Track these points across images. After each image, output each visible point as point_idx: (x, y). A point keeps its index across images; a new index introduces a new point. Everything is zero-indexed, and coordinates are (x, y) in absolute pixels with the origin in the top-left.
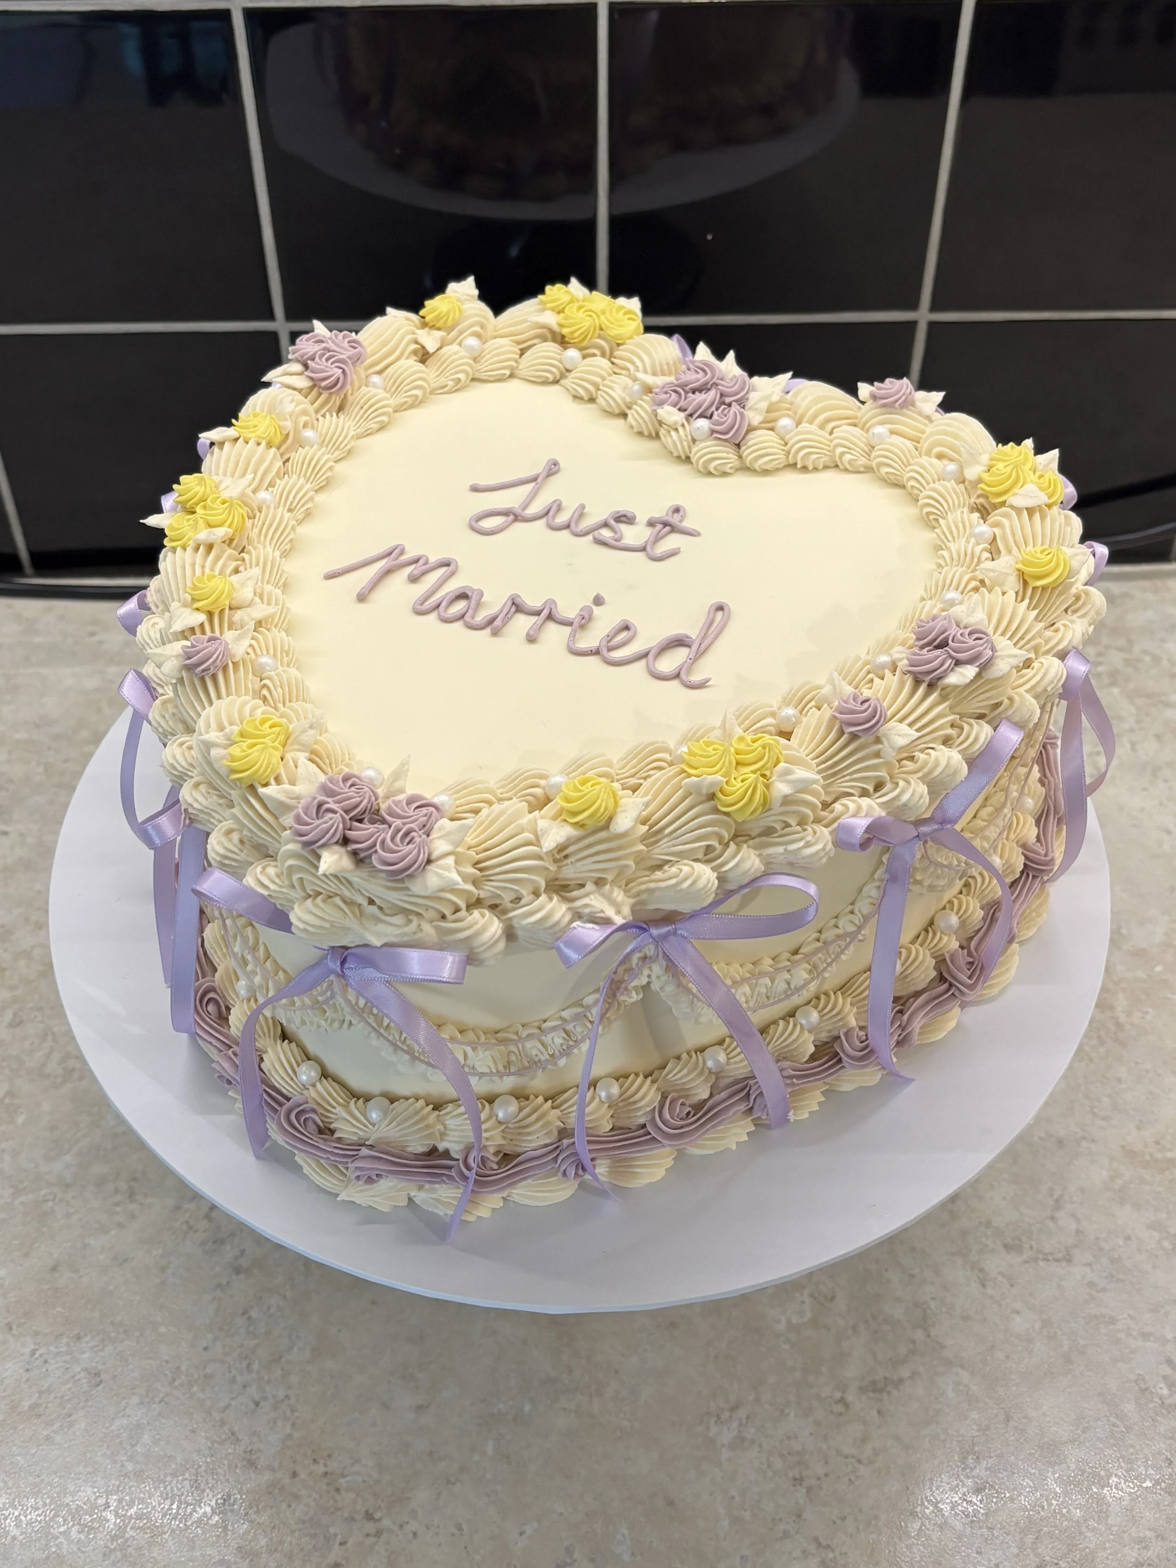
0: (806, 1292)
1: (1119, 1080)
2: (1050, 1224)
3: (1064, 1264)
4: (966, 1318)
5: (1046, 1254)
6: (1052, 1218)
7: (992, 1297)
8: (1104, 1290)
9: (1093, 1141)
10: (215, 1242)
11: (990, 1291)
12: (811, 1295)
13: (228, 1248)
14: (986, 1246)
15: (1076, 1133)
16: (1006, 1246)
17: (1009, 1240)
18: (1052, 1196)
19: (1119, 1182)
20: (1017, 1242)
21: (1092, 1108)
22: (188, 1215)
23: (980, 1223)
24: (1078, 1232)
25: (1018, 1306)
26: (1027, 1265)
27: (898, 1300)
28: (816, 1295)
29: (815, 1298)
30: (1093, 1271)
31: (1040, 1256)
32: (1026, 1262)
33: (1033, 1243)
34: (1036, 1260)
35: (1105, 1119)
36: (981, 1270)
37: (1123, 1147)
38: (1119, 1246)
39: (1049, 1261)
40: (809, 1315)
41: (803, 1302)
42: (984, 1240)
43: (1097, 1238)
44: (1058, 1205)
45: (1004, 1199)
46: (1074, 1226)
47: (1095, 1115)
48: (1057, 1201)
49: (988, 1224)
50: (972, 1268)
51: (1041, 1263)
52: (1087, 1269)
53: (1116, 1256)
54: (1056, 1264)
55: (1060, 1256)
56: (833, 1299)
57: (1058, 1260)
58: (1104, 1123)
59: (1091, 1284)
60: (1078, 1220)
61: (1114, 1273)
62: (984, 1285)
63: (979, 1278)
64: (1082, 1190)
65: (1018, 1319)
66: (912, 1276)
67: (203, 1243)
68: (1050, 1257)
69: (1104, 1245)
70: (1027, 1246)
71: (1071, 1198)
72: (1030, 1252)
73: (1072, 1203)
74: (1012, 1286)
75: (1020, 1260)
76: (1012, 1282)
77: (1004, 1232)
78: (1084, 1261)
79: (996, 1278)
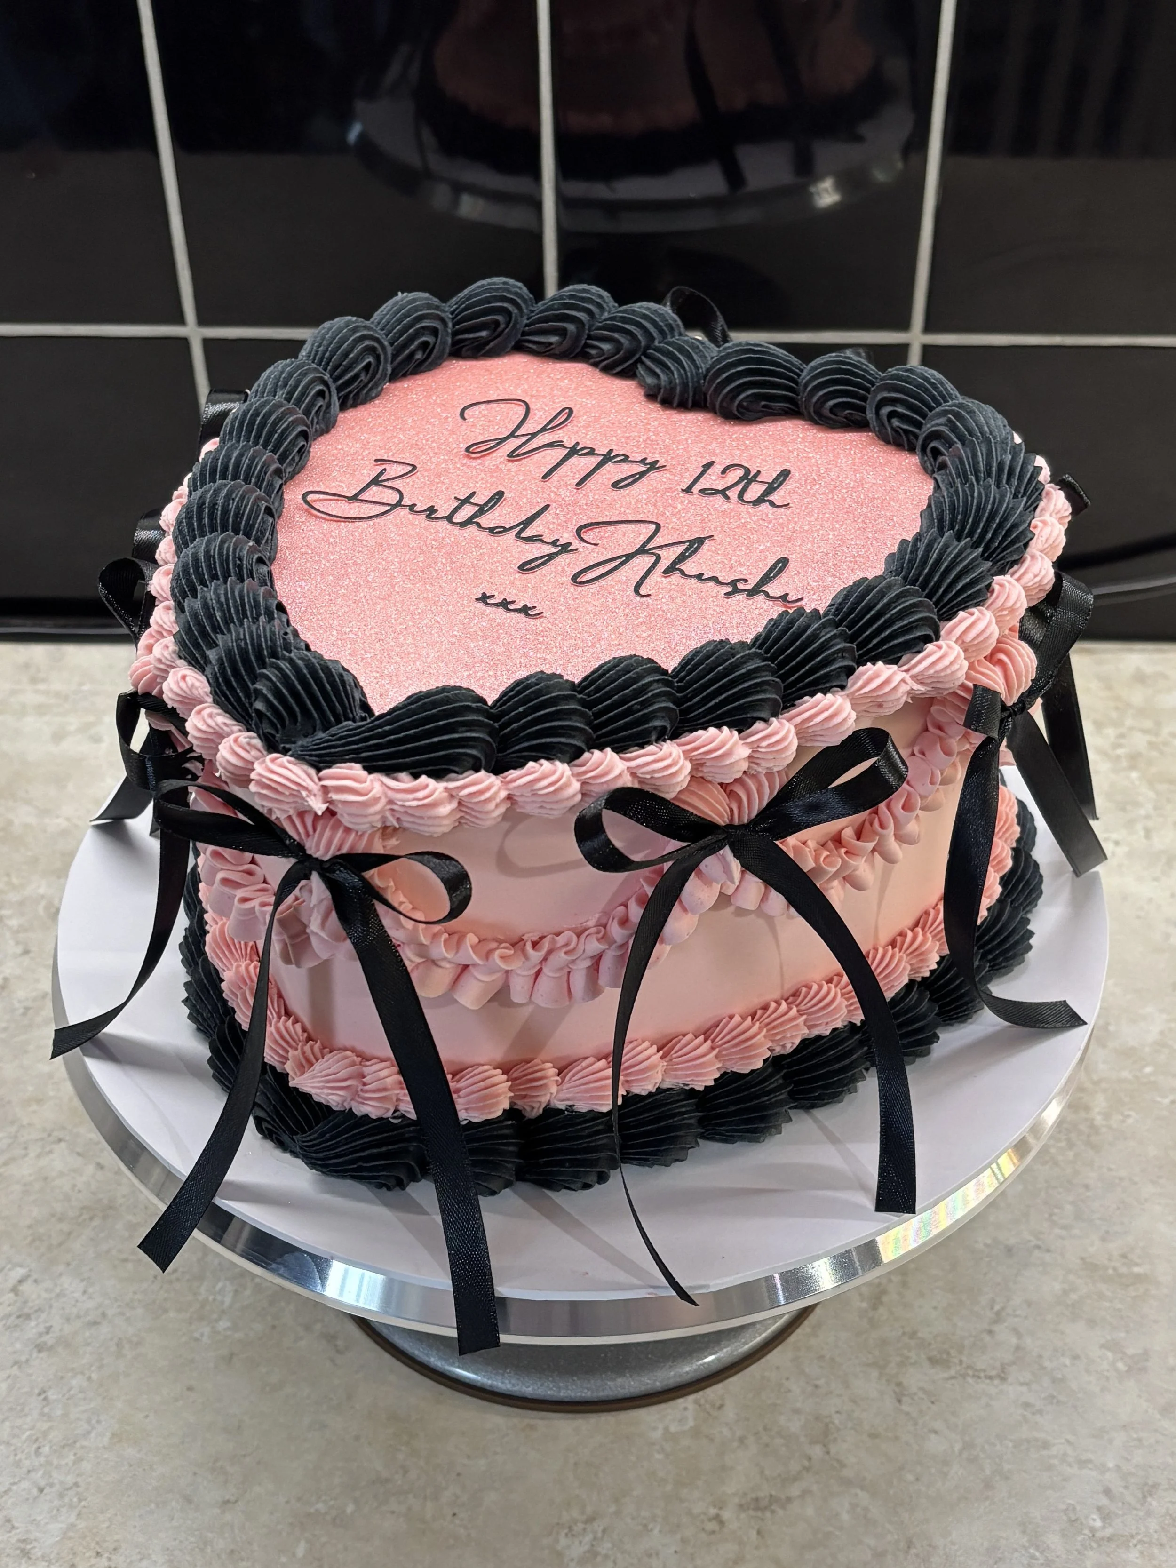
1: (1087, 1187)
2: (987, 1338)
3: (996, 1382)
4: (873, 1436)
5: (976, 1370)
6: (990, 1332)
7: (907, 1414)
8: (1039, 1411)
9: (1049, 1251)
11: (905, 1406)
14: (908, 1357)
15: (1029, 1241)
16: (931, 1359)
17: (935, 1352)
18: (992, 1308)
19: (1073, 1296)
20: (945, 1356)
23: (904, 1333)
24: (1017, 1348)
25: (938, 1425)
26: (953, 1381)
30: (1030, 1391)
31: (970, 1372)
32: (953, 1378)
33: (964, 1359)
34: (964, 1376)
35: (1065, 1227)
36: (898, 1383)
37: (1083, 1260)
38: (1063, 1365)
39: (979, 1377)
42: (906, 1351)
43: (1040, 1356)
44: (998, 1318)
45: (935, 1308)
46: (1014, 1341)
48: (998, 1313)
49: (915, 1335)
50: (888, 1381)
51: (970, 1380)
52: (1024, 1389)
53: (1058, 1376)
54: (988, 1381)
55: (994, 1373)
57: (991, 1378)
59: (1026, 1405)
60: (1019, 1336)
62: (897, 1399)
64: (1028, 1303)
68: (982, 1374)
69: (1046, 1364)
70: (956, 1361)
71: (1014, 1311)
72: (958, 1368)
73: (1016, 1316)
74: (933, 1403)
75: (946, 1375)
76: (933, 1399)
77: (930, 1344)
78: (1022, 1380)
79: (915, 1394)
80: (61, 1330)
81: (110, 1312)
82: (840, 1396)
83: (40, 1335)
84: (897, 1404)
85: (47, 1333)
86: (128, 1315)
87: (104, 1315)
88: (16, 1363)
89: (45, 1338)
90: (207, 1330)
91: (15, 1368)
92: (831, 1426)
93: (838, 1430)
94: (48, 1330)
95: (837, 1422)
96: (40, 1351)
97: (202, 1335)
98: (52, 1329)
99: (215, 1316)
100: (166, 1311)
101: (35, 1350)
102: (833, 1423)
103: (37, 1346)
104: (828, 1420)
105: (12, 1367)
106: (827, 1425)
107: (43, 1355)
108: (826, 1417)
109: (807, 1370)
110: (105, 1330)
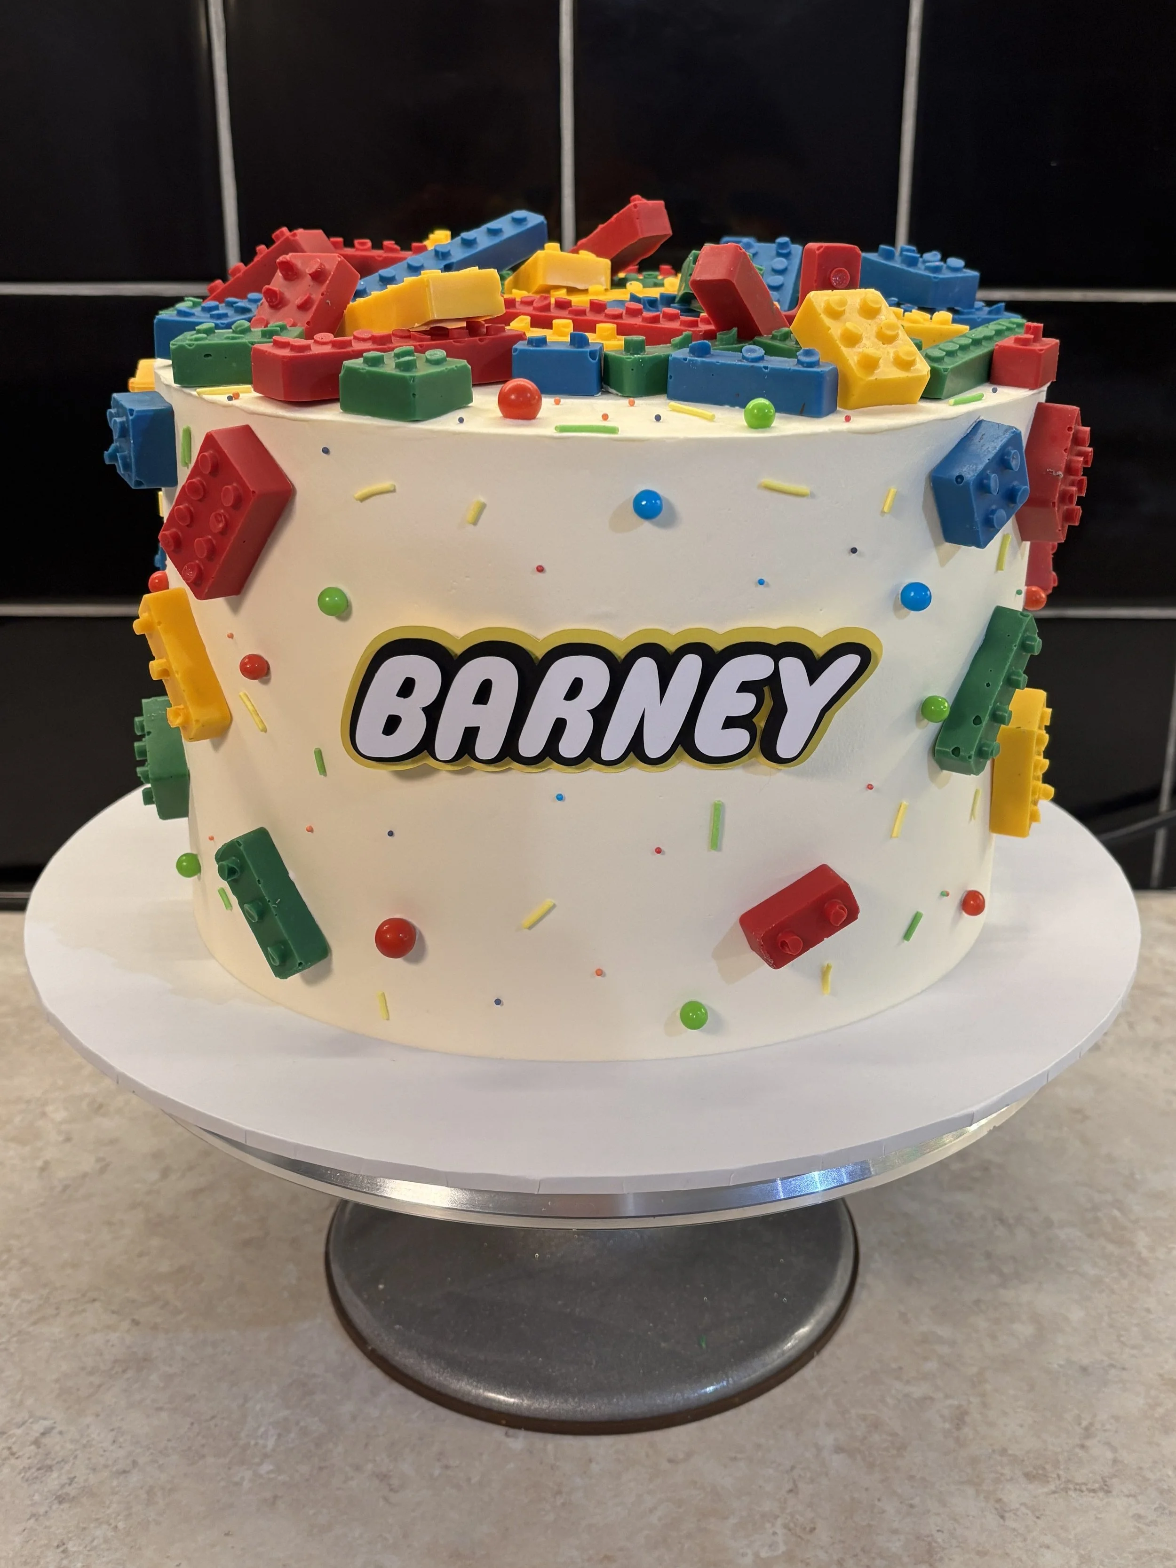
0: (779, 1522)
1: (1148, 1311)
2: (1080, 1453)
3: (1101, 1494)
4: (982, 1554)
5: (1077, 1484)
6: (1082, 1447)
7: (1014, 1530)
8: (1154, 1523)
9: (1124, 1369)
10: (39, 1469)
11: (1011, 1523)
12: (786, 1526)
13: (55, 1475)
14: (1002, 1474)
15: (1102, 1361)
16: (1027, 1476)
17: (1030, 1469)
18: (1080, 1424)
19: (1161, 1411)
20: (1040, 1472)
21: (1119, 1336)
22: (14, 1440)
23: (994, 1451)
24: (1115, 1461)
25: (1048, 1539)
26: (1056, 1495)
27: (895, 1532)
28: (792, 1525)
29: (790, 1530)
30: (1138, 1503)
31: (1071, 1486)
32: (1054, 1492)
33: (1061, 1473)
34: (1066, 1490)
35: (1134, 1347)
36: (999, 1500)
37: (1161, 1375)
38: (1169, 1477)
39: (1082, 1491)
40: (782, 1548)
41: (775, 1533)
42: (999, 1468)
43: (1141, 1468)
44: (1088, 1432)
45: (1021, 1426)
46: (1109, 1455)
47: (1124, 1344)
48: (1086, 1429)
49: (1004, 1452)
50: (987, 1499)
51: (1071, 1493)
52: (1131, 1500)
53: (1165, 1487)
54: (1092, 1494)
55: (1097, 1486)
56: (813, 1530)
57: (1094, 1491)
58: (1134, 1352)
59: (1138, 1517)
60: (1114, 1449)
61: (1165, 1505)
62: (1002, 1517)
63: (996, 1509)
64: (1116, 1418)
65: (1048, 1554)
66: (912, 1506)
67: (26, 1469)
68: (1084, 1488)
69: (1150, 1475)
70: (1055, 1476)
71: (1103, 1425)
72: (1058, 1482)
73: (1105, 1431)
74: (1038, 1518)
75: (1046, 1490)
76: (1038, 1514)
77: (1023, 1461)
78: (1126, 1492)
79: (1017, 1509)
80: (86, 1480)
81: (141, 1461)
82: (938, 1514)
83: (63, 1486)
84: (1001, 1521)
85: (70, 1484)
86: (161, 1462)
87: (135, 1463)
88: (33, 1515)
89: (68, 1489)
90: (248, 1474)
91: (32, 1521)
92: (934, 1544)
93: (944, 1549)
94: (72, 1480)
95: (940, 1540)
96: (60, 1503)
97: (243, 1478)
98: (76, 1480)
99: (257, 1460)
100: (203, 1456)
101: (56, 1502)
102: (936, 1542)
103: (58, 1497)
104: (930, 1539)
105: (29, 1519)
106: (930, 1544)
107: (65, 1506)
108: (928, 1536)
109: (899, 1491)
110: (135, 1478)
